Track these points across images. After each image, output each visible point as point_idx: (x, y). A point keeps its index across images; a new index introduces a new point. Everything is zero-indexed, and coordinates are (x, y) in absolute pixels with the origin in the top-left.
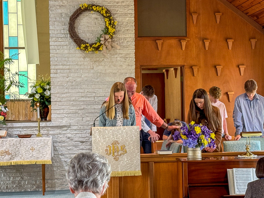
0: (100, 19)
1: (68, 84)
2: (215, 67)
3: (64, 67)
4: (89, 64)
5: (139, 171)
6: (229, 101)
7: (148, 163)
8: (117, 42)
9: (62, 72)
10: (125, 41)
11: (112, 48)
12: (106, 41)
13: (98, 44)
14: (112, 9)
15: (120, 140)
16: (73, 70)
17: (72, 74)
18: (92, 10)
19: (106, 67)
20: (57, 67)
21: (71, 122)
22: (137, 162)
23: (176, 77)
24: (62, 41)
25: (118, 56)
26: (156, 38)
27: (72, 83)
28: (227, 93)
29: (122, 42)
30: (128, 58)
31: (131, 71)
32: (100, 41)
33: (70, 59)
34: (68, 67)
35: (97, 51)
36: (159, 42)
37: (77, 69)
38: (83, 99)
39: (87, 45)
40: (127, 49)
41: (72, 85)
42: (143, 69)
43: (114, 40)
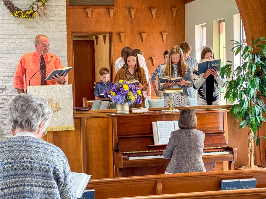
1: (3, 49)
2: (140, 34)
4: (23, 30)
5: (72, 126)
6: (153, 65)
7: (80, 118)
8: (49, 10)
10: (56, 9)
11: (45, 15)
12: (38, 9)
13: (31, 11)
15: (54, 98)
16: (8, 36)
17: (6, 40)
19: (40, 33)
21: (6, 84)
22: (70, 117)
23: (105, 43)
25: (50, 23)
26: (85, 7)
27: (7, 48)
28: (151, 58)
29: (54, 10)
30: (60, 25)
31: (63, 37)
32: (33, 8)
33: (5, 25)
34: (2, 33)
35: (31, 18)
36: (89, 11)
37: (12, 35)
39: (20, 12)
40: (59, 16)
41: (7, 50)
42: (75, 36)
43: (46, 7)
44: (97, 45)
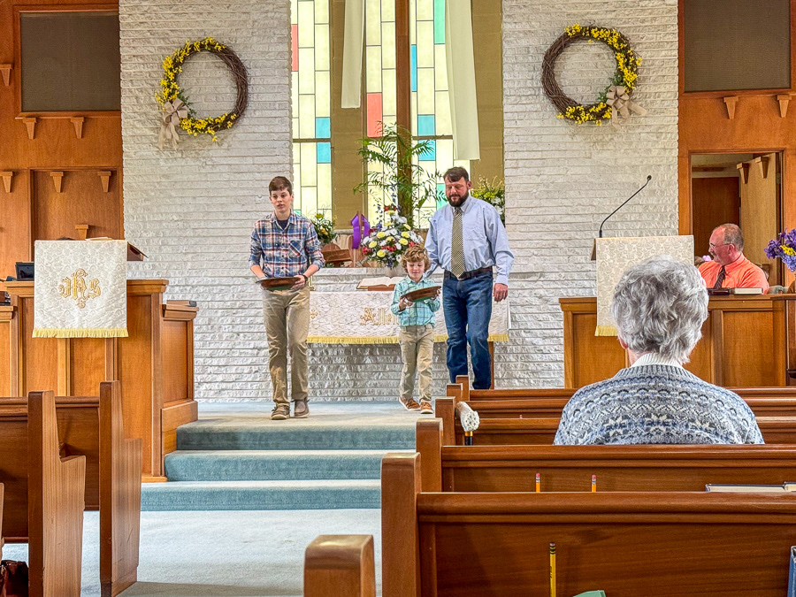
0: (606, 57)
1: (540, 189)
3: (532, 155)
4: (583, 148)
8: (640, 103)
9: (527, 165)
10: (657, 99)
11: (631, 114)
12: (617, 100)
13: (602, 106)
14: (631, 34)
16: (550, 161)
17: (547, 170)
18: (591, 37)
19: (618, 155)
20: (516, 156)
21: (545, 265)
23: (765, 176)
24: (528, 102)
25: (643, 131)
26: (722, 95)
27: (548, 186)
29: (652, 102)
30: (664, 135)
31: (670, 162)
32: (605, 99)
33: (544, 139)
34: (539, 155)
35: (600, 121)
36: (731, 102)
37: (558, 159)
38: (568, 219)
39: (579, 109)
40: (662, 114)
41: (548, 192)
42: (695, 169)
43: (634, 97)
44: (746, 182)
